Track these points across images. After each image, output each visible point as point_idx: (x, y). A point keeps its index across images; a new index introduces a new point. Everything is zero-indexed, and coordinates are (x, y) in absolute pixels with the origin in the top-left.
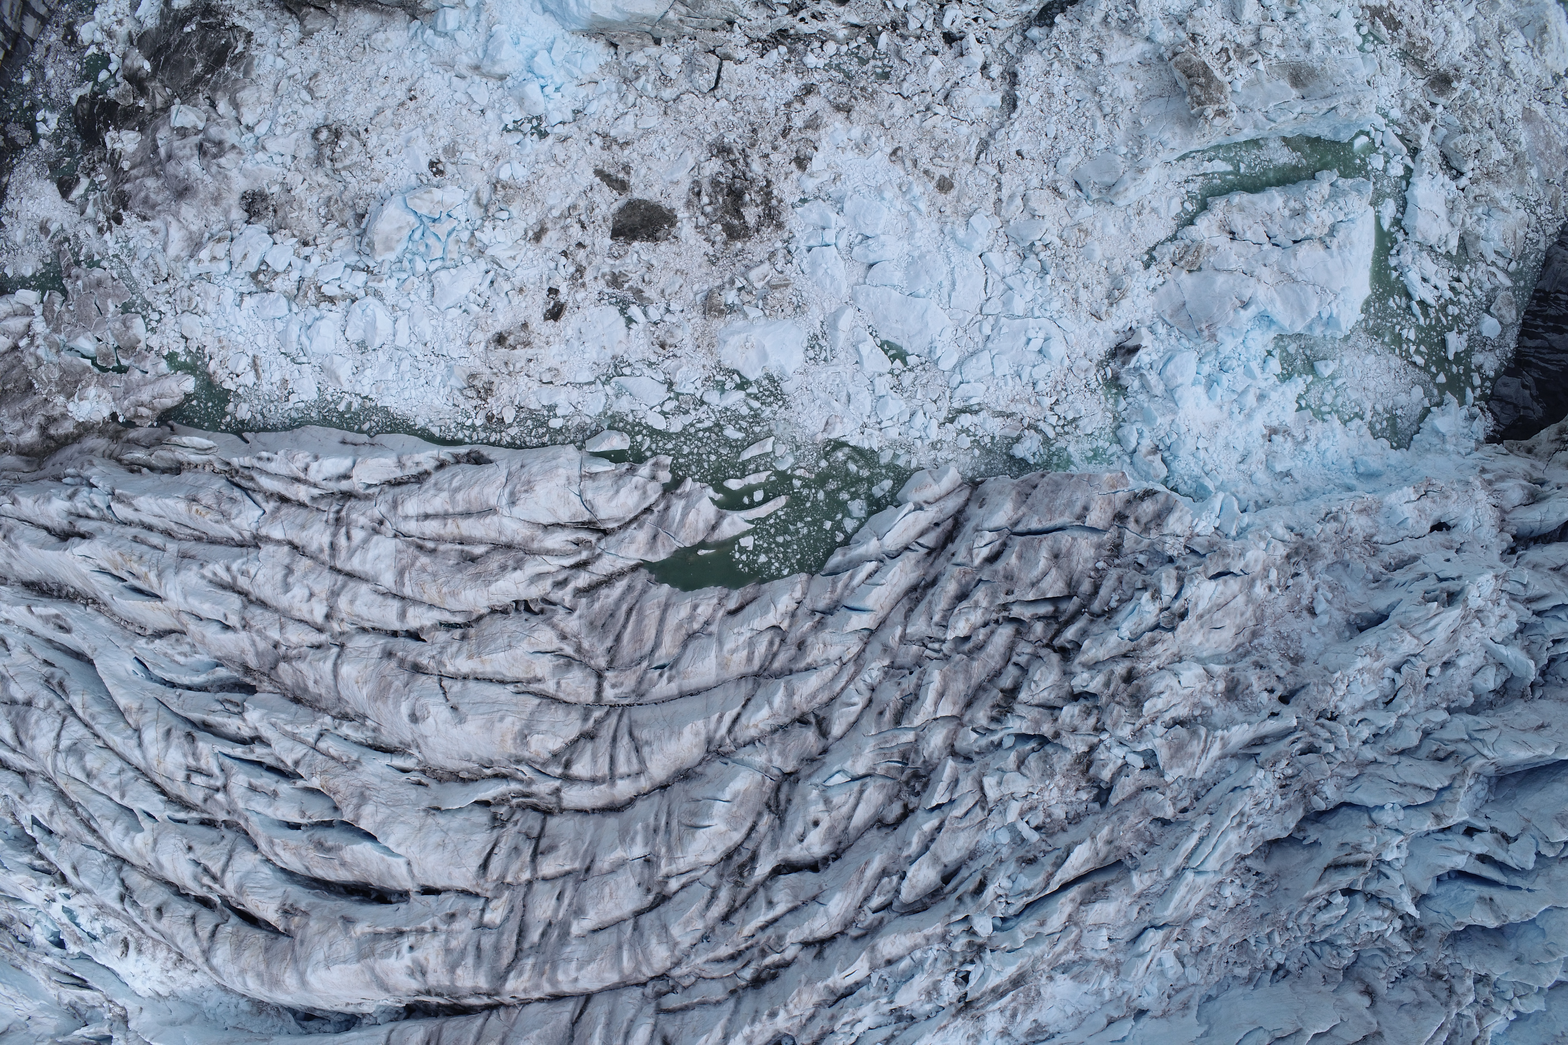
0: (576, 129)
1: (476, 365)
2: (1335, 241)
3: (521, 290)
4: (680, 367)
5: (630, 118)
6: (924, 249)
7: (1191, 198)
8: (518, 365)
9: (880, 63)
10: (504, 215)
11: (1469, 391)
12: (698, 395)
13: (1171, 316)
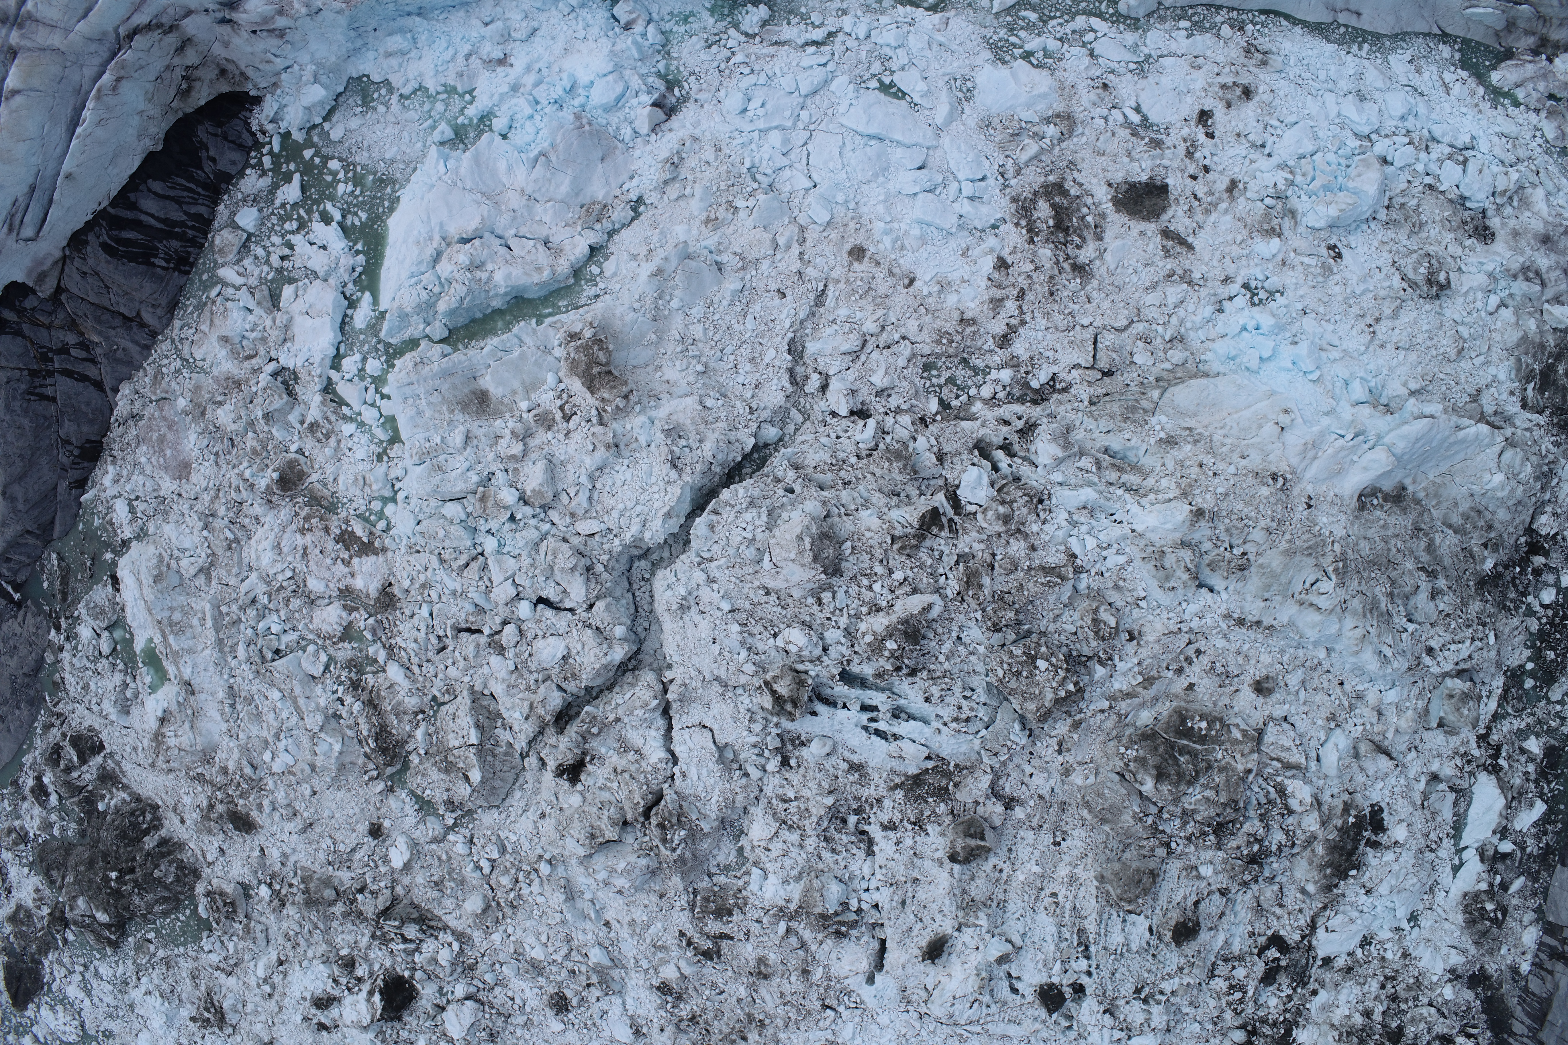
0: (1219, 291)
1: (1263, 75)
2: (435, 244)
3: (1238, 135)
4: (1087, 68)
5: (1172, 300)
6: (873, 185)
7: (593, 281)
8: (1227, 69)
9: (934, 380)
10: (1268, 201)
11: (276, 148)
12: (1066, 46)
13: (616, 147)
